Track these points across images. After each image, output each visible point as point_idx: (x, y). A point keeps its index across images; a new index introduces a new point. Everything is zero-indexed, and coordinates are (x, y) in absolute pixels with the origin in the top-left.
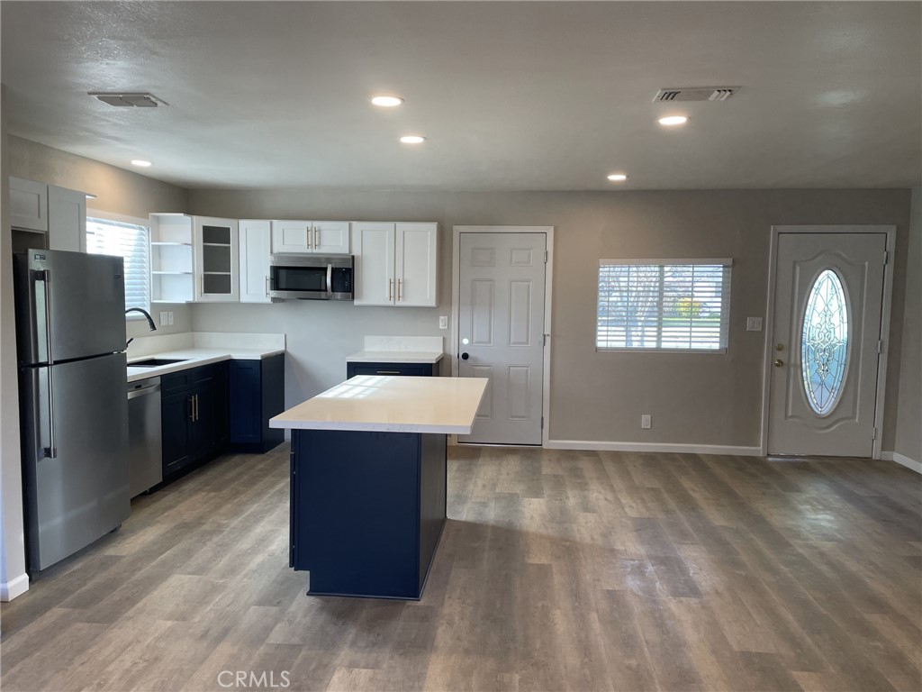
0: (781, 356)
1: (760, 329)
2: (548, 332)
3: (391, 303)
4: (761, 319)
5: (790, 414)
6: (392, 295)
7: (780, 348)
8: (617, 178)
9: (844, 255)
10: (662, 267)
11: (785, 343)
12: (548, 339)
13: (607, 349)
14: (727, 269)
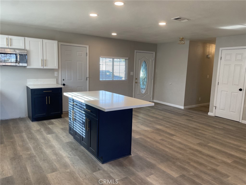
0: (136, 81)
1: (133, 75)
2: (88, 76)
3: (42, 68)
4: (133, 72)
5: (138, 94)
6: (43, 65)
7: (136, 79)
8: (114, 34)
9: (147, 58)
10: (113, 59)
11: (137, 78)
12: (88, 79)
13: (102, 81)
14: (126, 60)
